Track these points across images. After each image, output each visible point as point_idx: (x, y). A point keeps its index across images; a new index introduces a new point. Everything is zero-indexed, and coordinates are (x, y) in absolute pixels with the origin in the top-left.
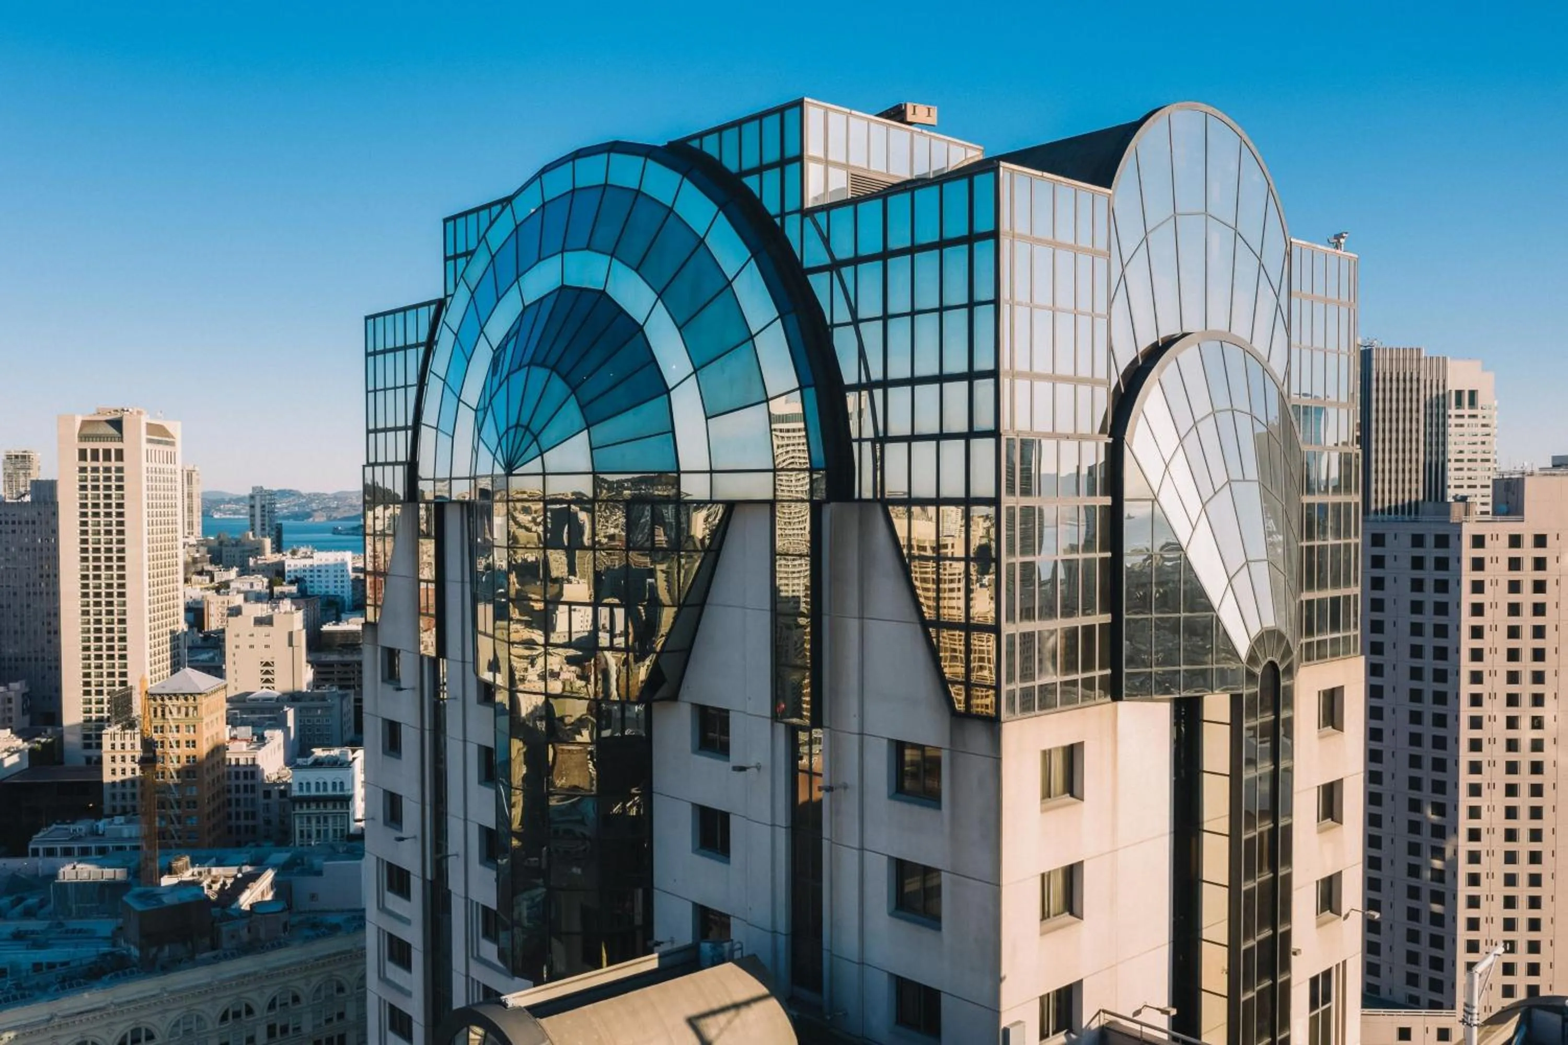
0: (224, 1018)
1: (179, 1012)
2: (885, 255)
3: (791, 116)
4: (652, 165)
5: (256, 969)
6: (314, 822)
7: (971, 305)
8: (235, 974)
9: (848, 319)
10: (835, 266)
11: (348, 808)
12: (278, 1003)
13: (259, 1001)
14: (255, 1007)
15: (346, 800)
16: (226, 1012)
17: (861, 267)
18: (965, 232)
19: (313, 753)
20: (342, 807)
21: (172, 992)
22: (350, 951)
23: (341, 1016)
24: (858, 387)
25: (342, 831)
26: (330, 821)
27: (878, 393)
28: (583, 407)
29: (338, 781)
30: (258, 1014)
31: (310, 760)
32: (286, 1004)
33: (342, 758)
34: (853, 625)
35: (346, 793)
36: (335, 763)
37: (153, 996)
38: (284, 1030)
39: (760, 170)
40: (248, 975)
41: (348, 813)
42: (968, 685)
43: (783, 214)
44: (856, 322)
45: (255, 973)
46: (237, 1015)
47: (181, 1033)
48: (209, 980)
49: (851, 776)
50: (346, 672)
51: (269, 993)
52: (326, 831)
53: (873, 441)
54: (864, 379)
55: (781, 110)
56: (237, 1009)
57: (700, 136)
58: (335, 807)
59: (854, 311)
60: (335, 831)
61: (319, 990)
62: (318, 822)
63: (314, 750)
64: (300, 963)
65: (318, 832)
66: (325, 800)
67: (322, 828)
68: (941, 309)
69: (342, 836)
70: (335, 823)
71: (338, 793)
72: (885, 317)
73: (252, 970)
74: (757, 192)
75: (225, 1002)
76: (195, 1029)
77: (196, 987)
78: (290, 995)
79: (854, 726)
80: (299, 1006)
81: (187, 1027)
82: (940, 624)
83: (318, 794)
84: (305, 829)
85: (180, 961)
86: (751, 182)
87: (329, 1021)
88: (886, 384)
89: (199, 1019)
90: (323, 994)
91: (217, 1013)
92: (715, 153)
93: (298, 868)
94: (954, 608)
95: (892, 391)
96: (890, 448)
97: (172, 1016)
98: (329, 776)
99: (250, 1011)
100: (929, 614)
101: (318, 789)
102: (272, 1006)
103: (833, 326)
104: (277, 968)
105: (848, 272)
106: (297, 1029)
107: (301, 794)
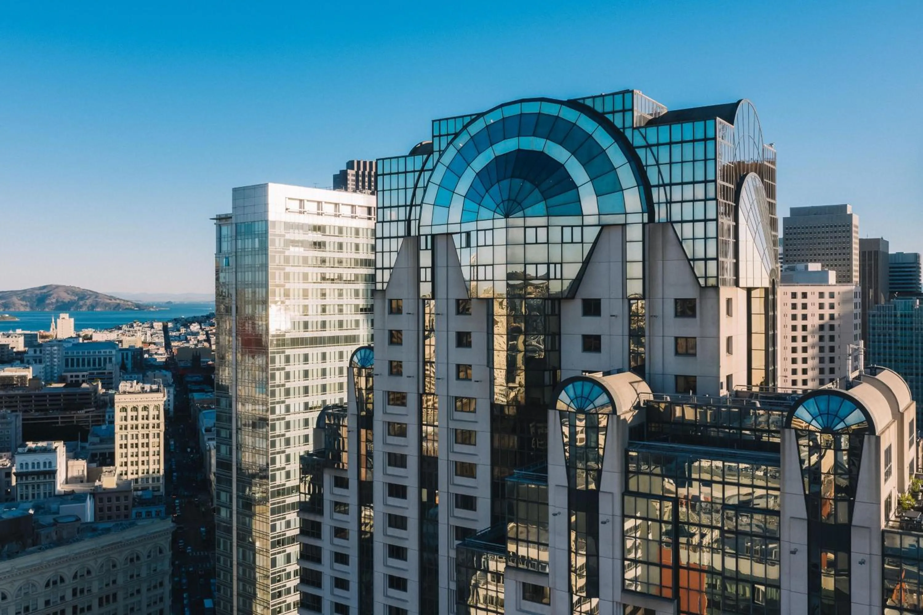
0: (47, 585)
1: (21, 582)
2: (670, 143)
3: (628, 96)
4: (564, 107)
5: (67, 554)
6: (30, 488)
7: (706, 160)
8: (54, 557)
9: (655, 163)
10: (648, 146)
11: (54, 478)
12: (79, 574)
13: (68, 574)
14: (65, 577)
15: (53, 473)
16: (49, 581)
17: (660, 147)
18: (703, 137)
19: (27, 445)
20: (50, 478)
21: (19, 569)
22: (121, 542)
23: (114, 582)
24: (658, 186)
25: (50, 493)
26: (42, 487)
27: (668, 188)
28: (542, 193)
29: (47, 462)
30: (67, 582)
31: (26, 449)
32: (83, 575)
33: (49, 447)
34: (660, 263)
35: (53, 469)
36: (45, 450)
37: (7, 572)
38: (82, 591)
39: (613, 112)
40: (63, 557)
41: (54, 482)
42: (706, 277)
43: (624, 128)
44: (658, 164)
45: (67, 556)
46: (55, 583)
47: (22, 594)
48: (40, 561)
49: (659, 312)
50: (11, 402)
51: (74, 569)
52: (39, 494)
53: (667, 203)
54: (661, 182)
55: (624, 93)
56: (55, 579)
57: (584, 99)
58: (45, 478)
59: (657, 161)
60: (45, 494)
61: (102, 566)
62: (33, 488)
63: (27, 443)
64: (92, 550)
65: (33, 495)
66: (38, 474)
67: (36, 492)
68: (694, 161)
69: (50, 496)
70: (45, 488)
71: (47, 469)
72: (671, 163)
73: (65, 555)
74: (612, 120)
75: (49, 575)
76: (30, 592)
77: (32, 566)
78: (86, 569)
79: (660, 296)
80: (90, 577)
81: (26, 591)
82: (694, 260)
83: (33, 470)
84: (24, 493)
85: (17, 553)
86: (610, 117)
87: (107, 585)
88: (671, 184)
89: (33, 585)
90: (104, 569)
91: (43, 582)
92: (592, 105)
93: (42, 511)
94: (700, 254)
95: (673, 187)
96: (673, 206)
97: (17, 584)
98: (41, 458)
99: (62, 580)
100: (690, 256)
101: (33, 467)
102: (75, 577)
103: (647, 166)
104: (79, 553)
105: (654, 149)
106: (89, 591)
107: (22, 471)
